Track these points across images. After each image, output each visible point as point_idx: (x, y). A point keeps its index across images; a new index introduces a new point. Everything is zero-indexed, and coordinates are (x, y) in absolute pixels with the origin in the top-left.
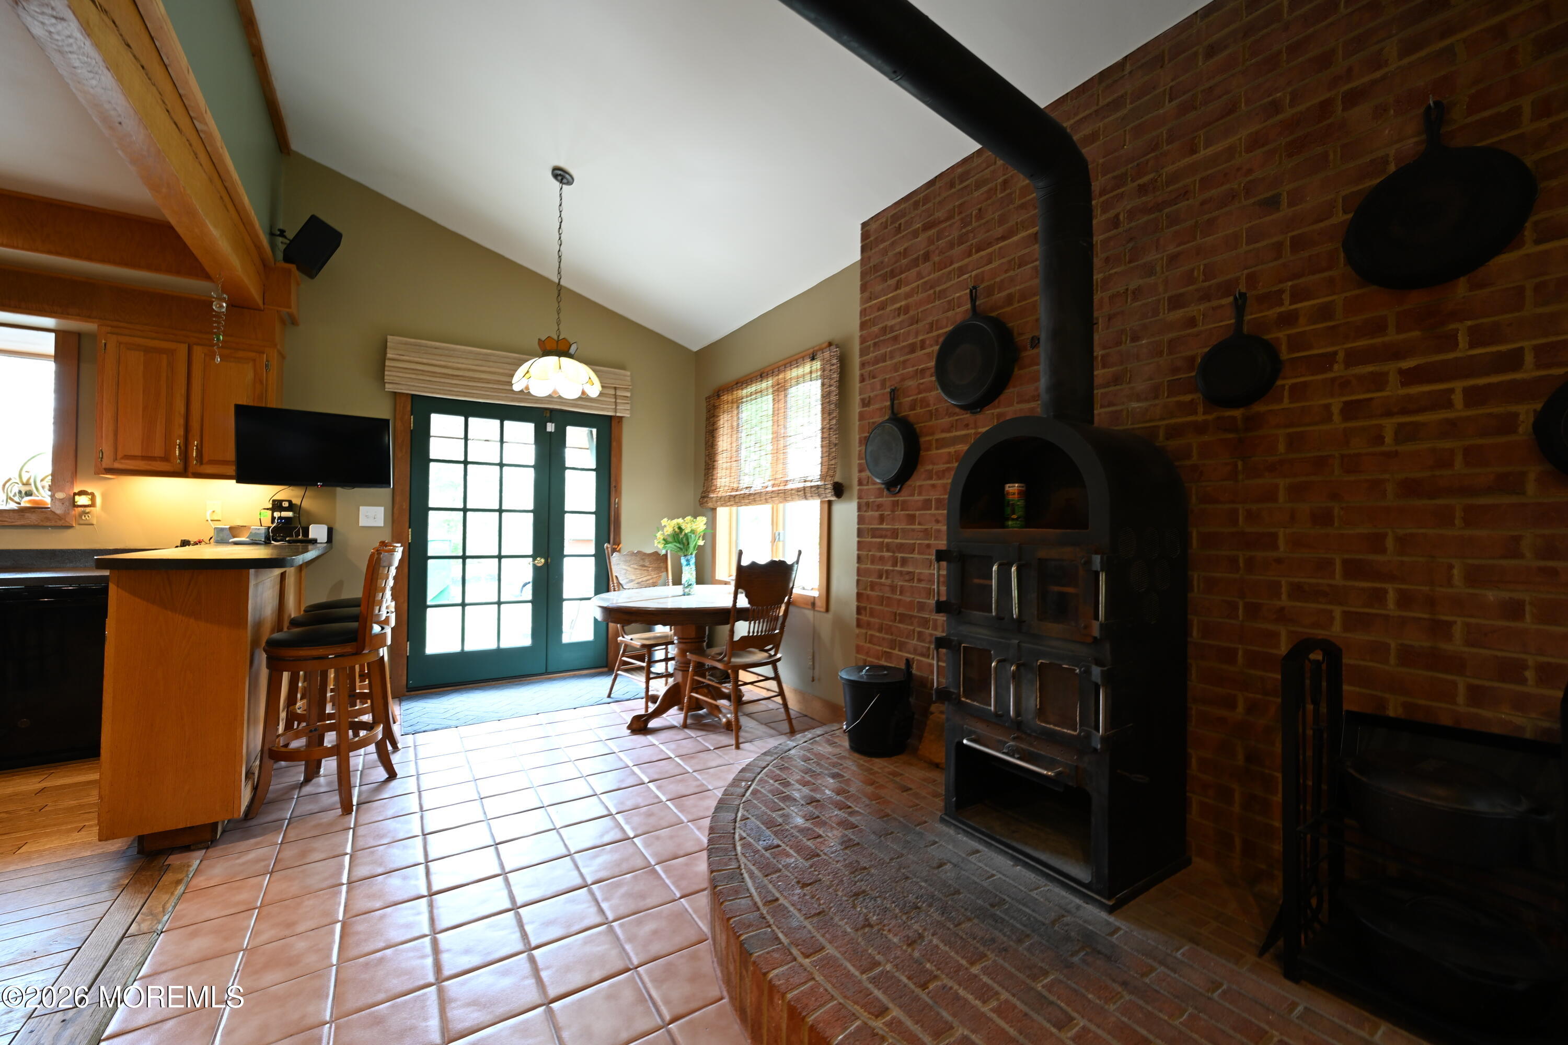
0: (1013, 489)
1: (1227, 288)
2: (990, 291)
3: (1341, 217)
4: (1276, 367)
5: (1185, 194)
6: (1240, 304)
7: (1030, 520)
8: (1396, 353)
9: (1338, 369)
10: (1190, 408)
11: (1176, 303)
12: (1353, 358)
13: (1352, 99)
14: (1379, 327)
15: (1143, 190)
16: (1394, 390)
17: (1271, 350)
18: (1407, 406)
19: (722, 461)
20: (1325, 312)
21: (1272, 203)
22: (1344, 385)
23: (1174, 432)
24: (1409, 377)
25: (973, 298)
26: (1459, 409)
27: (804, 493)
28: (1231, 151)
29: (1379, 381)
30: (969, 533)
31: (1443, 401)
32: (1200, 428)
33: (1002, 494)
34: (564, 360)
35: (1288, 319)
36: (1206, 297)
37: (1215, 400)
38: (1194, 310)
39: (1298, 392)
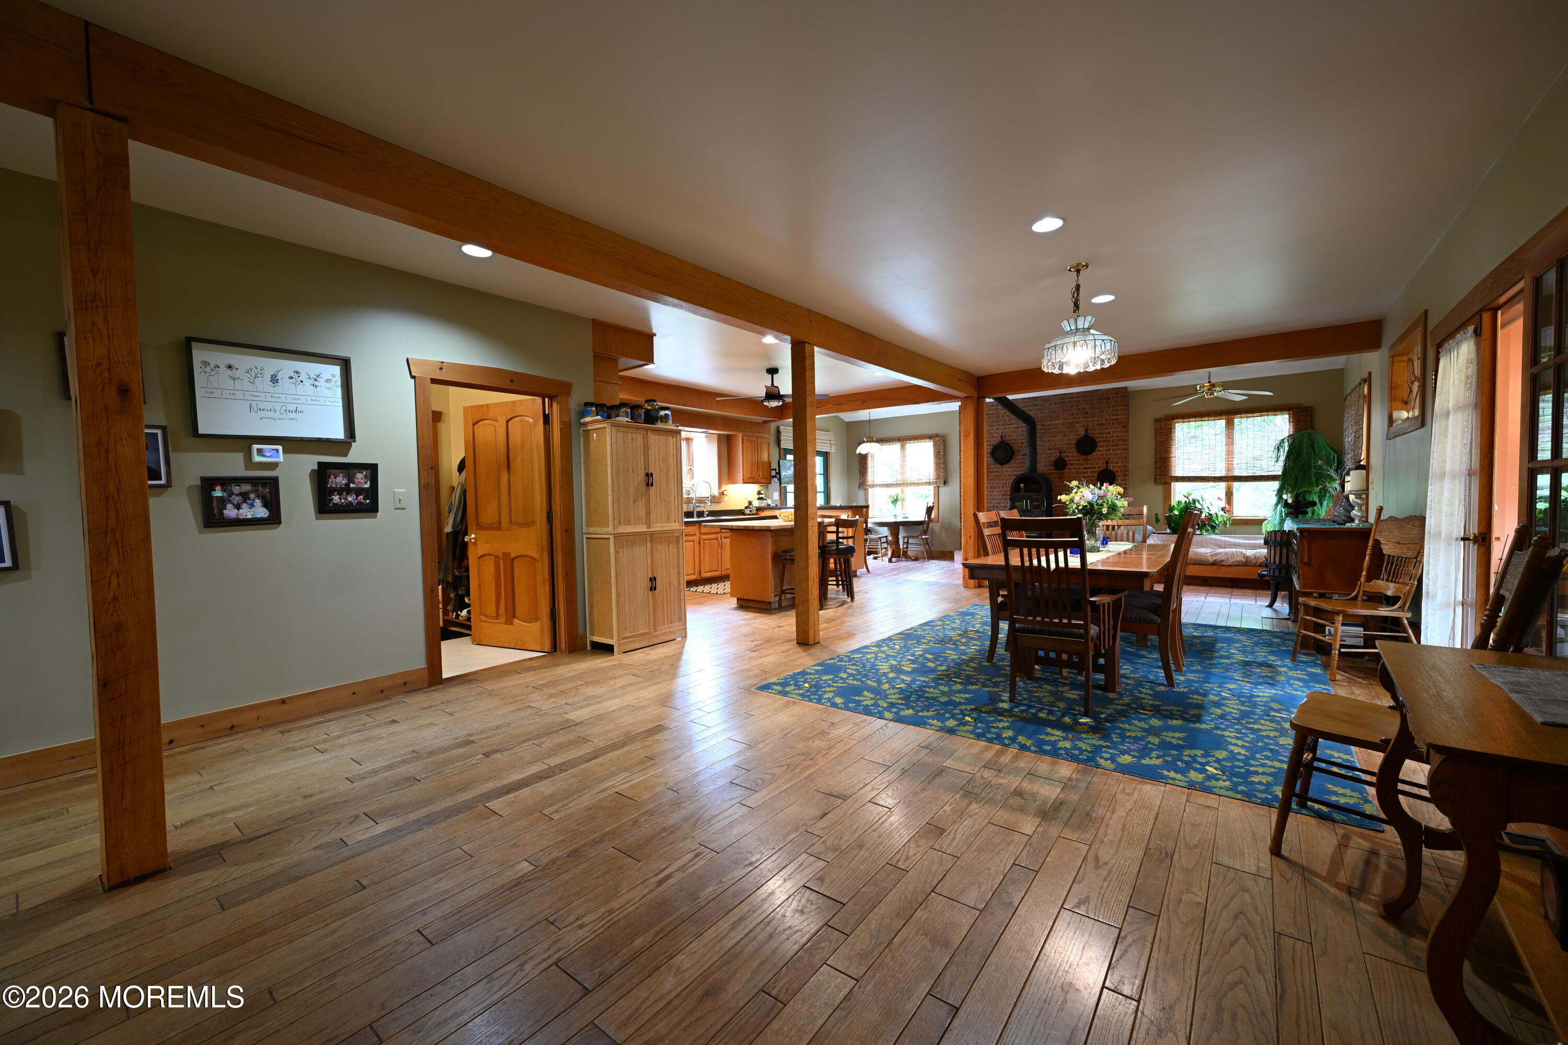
0: (1022, 485)
1: (1058, 449)
2: (1006, 436)
3: (1075, 441)
4: (1066, 464)
5: (1050, 429)
6: (1060, 452)
7: (1025, 491)
8: (1082, 465)
9: (1075, 466)
10: (1052, 470)
11: (1049, 449)
12: (1077, 464)
13: (1077, 422)
14: (1080, 460)
15: (1043, 425)
16: (1082, 470)
17: (1065, 461)
18: (1083, 473)
19: (870, 470)
20: (1073, 456)
21: (1065, 436)
22: (1075, 469)
23: (1049, 474)
24: (1084, 468)
25: (1002, 437)
26: (1089, 474)
27: (929, 484)
28: (1059, 424)
29: (1080, 469)
30: (1016, 494)
31: (1087, 473)
32: (1054, 474)
33: (1019, 487)
34: (872, 444)
35: (1068, 456)
36: (1054, 449)
37: (1056, 469)
38: (1052, 451)
39: (1069, 469)
